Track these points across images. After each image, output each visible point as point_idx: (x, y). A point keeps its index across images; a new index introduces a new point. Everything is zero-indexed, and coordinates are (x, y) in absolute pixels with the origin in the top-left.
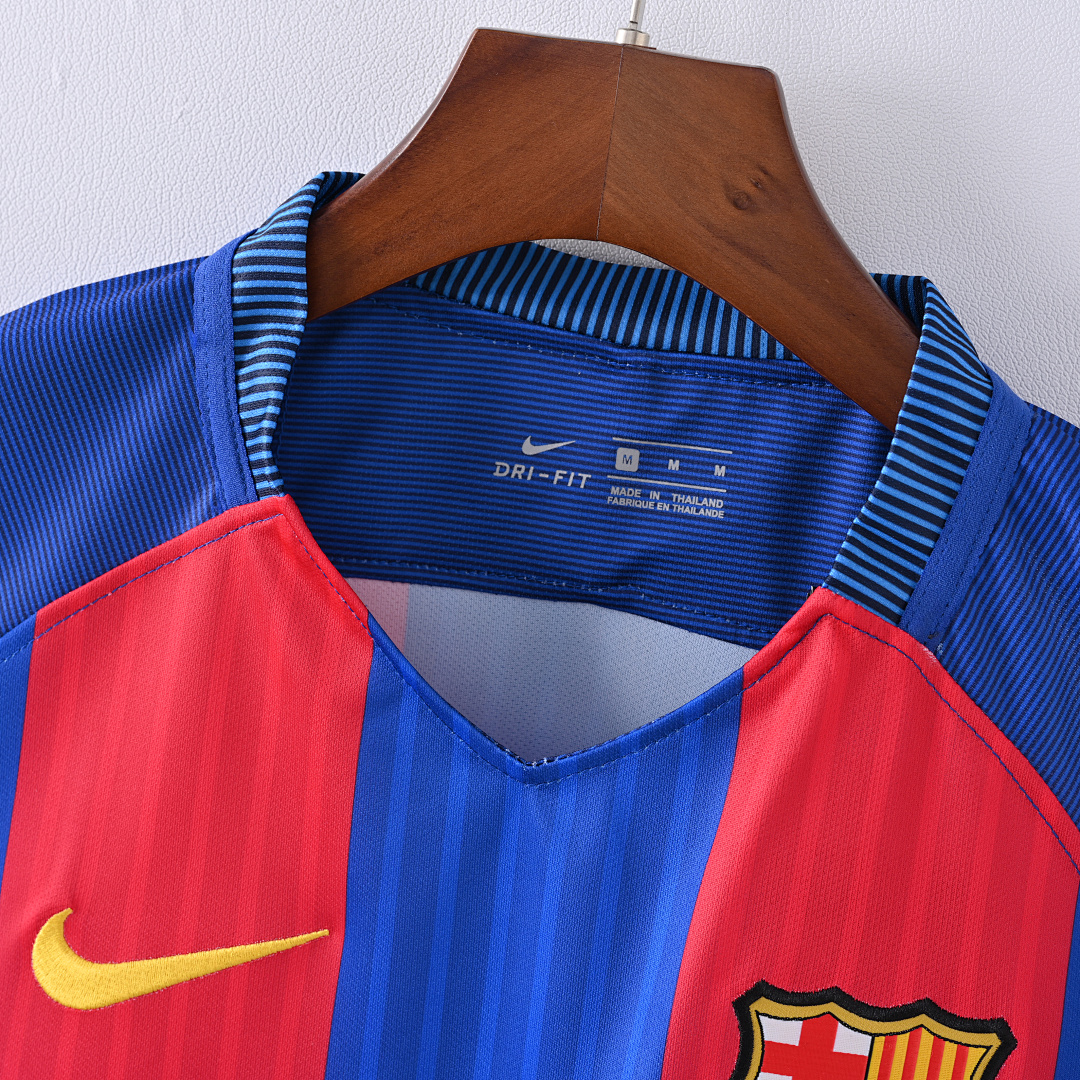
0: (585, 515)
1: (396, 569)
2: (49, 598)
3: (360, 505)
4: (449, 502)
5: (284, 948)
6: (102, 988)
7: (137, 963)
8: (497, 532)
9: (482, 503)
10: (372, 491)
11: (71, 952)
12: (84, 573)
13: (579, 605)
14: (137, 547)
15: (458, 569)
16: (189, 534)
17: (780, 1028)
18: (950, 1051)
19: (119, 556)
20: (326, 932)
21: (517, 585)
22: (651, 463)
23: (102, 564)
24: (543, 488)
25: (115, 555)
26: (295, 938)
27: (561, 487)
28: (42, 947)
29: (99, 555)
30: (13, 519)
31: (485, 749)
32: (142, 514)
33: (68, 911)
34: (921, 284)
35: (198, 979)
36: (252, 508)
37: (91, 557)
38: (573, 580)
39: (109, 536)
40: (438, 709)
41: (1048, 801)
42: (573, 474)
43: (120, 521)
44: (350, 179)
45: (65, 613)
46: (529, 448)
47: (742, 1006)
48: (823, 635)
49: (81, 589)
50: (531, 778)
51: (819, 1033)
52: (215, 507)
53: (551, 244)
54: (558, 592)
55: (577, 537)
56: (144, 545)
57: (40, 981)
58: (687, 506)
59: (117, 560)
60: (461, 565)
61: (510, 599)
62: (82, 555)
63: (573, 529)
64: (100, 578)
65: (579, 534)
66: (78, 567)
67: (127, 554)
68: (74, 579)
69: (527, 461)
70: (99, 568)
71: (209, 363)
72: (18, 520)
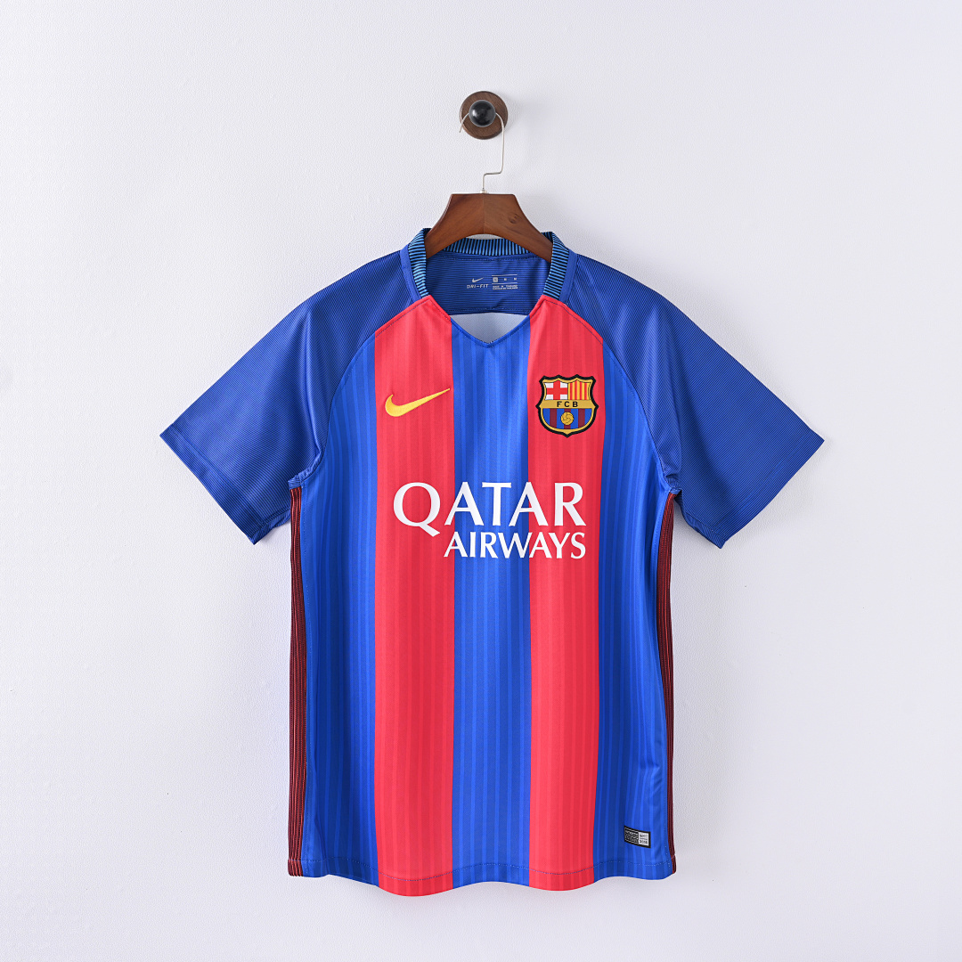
0: (488, 293)
2: (377, 328)
5: (440, 394)
6: (402, 411)
9: (466, 294)
11: (394, 405)
16: (407, 309)
17: (549, 385)
18: (583, 384)
20: (449, 389)
22: (500, 280)
24: (478, 289)
26: (443, 392)
27: (482, 288)
28: (387, 405)
31: (478, 343)
33: (392, 395)
34: (551, 233)
35: (423, 404)
36: (421, 300)
40: (467, 335)
41: (594, 331)
42: (484, 285)
44: (429, 229)
45: (382, 331)
46: (474, 281)
47: (541, 381)
48: (544, 305)
50: (489, 346)
51: (557, 385)
52: (412, 302)
53: (470, 237)
57: (388, 412)
58: (510, 287)
63: (486, 296)
65: (488, 297)
68: (382, 323)
69: (474, 284)
71: (406, 272)
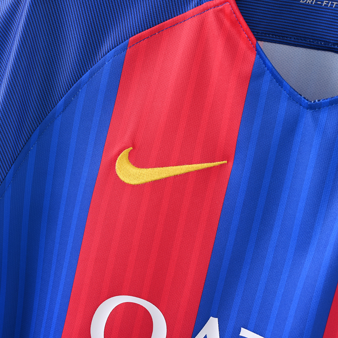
0: (334, 18)
1: (259, 35)
2: (134, 33)
3: (249, 11)
4: (282, 12)
5: (210, 166)
6: (141, 177)
7: (155, 169)
8: (299, 23)
9: (295, 12)
10: (254, 6)
11: (130, 164)
12: (148, 25)
13: (327, 52)
14: (169, 17)
15: (283, 37)
19: (162, 20)
20: (226, 162)
21: (305, 43)
23: (155, 22)
24: (318, 7)
25: (160, 19)
26: (215, 163)
27: (325, 7)
28: (120, 161)
29: (154, 18)
30: (124, 4)
31: (294, 96)
32: (172, 4)
33: (131, 148)
35: (177, 175)
36: (215, 2)
37: (152, 19)
38: (326, 42)
39: (159, 12)
40: (278, 80)
42: (330, 2)
43: (164, 6)
45: (140, 40)
49: (146, 31)
52: (200, 2)
54: (320, 46)
55: (330, 26)
56: (172, 16)
57: (118, 174)
59: (161, 21)
60: (284, 35)
61: (301, 49)
62: (148, 18)
63: (329, 23)
64: (154, 27)
65: (331, 24)
66: (147, 22)
67: (165, 19)
68: (144, 27)
70: (154, 24)
72: (125, 4)
